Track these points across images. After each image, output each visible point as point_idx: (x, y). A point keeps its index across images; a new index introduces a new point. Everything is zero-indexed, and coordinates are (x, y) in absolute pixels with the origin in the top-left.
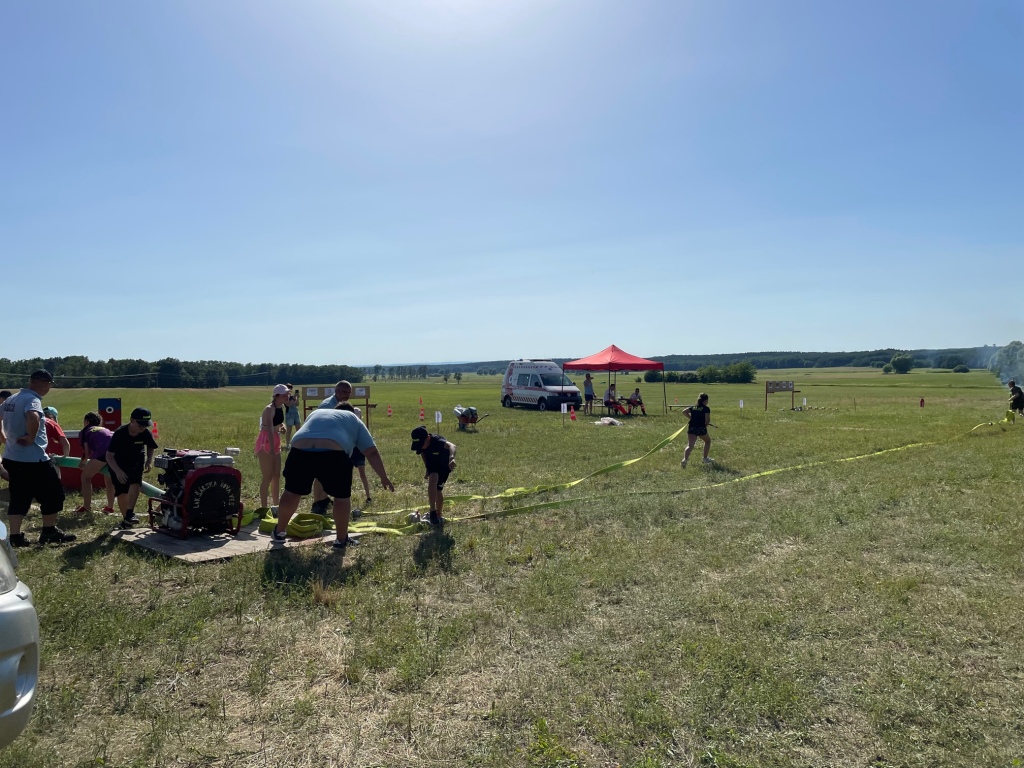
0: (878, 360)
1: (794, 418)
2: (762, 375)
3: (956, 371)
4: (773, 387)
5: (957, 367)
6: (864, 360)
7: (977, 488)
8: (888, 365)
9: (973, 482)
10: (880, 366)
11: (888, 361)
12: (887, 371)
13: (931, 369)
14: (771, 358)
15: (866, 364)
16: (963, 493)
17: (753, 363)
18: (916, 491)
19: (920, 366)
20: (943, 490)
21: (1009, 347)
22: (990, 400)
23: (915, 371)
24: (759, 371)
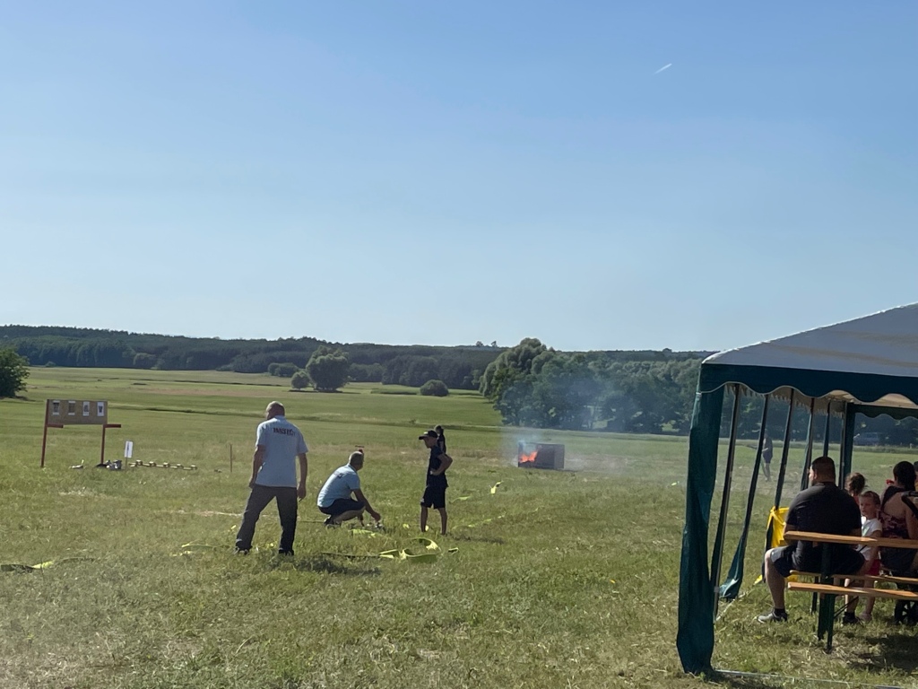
0: (282, 360)
1: (103, 487)
2: (40, 381)
3: (426, 393)
4: (62, 414)
5: (428, 385)
6: (256, 359)
7: (447, 646)
8: (302, 372)
9: (439, 632)
10: (285, 373)
11: (301, 363)
12: (299, 384)
13: (379, 385)
14: (63, 343)
15: (260, 369)
16: (418, 658)
17: (23, 351)
18: (333, 657)
19: (362, 377)
20: (385, 654)
21: (518, 350)
22: (480, 456)
23: (350, 388)
24: (33, 370)
